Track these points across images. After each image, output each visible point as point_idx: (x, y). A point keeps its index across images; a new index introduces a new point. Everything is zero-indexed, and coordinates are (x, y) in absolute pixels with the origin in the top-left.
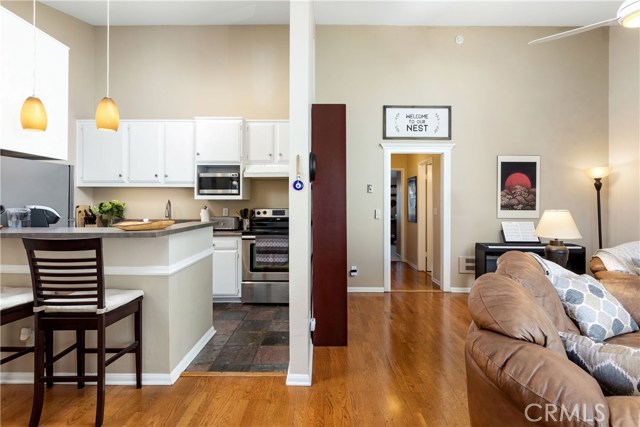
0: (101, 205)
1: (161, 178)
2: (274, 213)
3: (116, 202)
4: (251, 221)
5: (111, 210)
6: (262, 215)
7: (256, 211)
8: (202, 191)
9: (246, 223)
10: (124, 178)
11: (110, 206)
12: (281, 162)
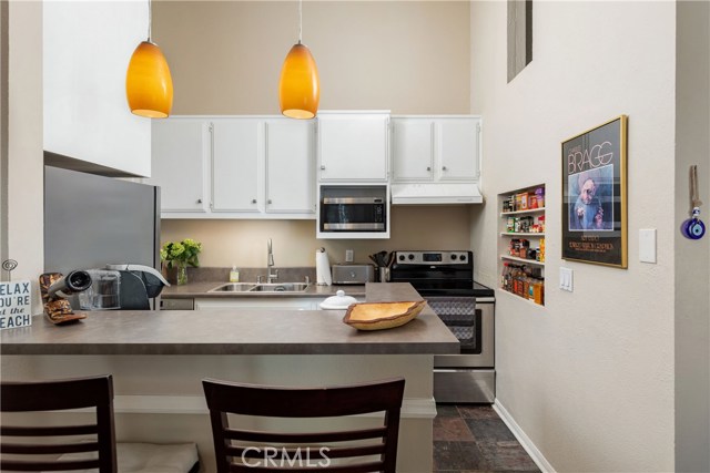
0: (170, 246)
1: (260, 205)
2: (427, 257)
3: (191, 241)
4: (392, 269)
5: (184, 254)
6: (407, 261)
7: (399, 254)
8: (326, 226)
9: (385, 271)
10: (205, 206)
11: (182, 248)
12: (443, 180)
